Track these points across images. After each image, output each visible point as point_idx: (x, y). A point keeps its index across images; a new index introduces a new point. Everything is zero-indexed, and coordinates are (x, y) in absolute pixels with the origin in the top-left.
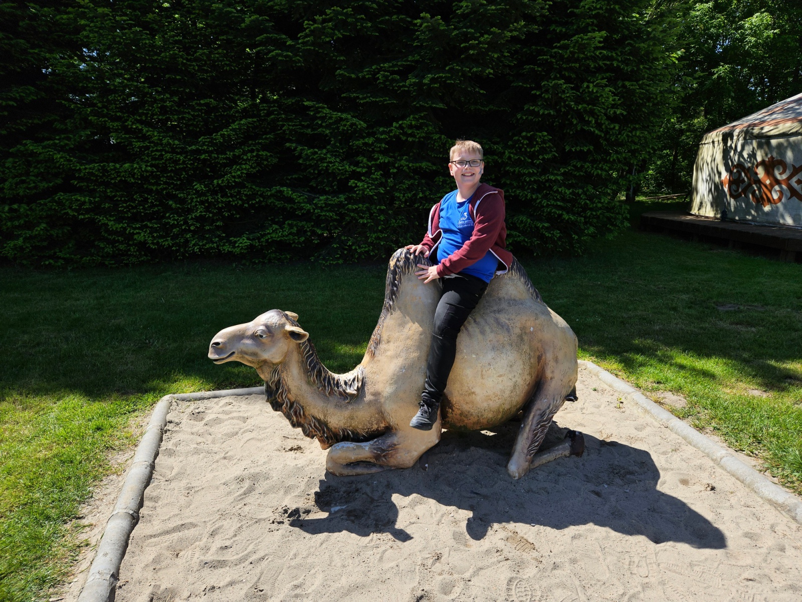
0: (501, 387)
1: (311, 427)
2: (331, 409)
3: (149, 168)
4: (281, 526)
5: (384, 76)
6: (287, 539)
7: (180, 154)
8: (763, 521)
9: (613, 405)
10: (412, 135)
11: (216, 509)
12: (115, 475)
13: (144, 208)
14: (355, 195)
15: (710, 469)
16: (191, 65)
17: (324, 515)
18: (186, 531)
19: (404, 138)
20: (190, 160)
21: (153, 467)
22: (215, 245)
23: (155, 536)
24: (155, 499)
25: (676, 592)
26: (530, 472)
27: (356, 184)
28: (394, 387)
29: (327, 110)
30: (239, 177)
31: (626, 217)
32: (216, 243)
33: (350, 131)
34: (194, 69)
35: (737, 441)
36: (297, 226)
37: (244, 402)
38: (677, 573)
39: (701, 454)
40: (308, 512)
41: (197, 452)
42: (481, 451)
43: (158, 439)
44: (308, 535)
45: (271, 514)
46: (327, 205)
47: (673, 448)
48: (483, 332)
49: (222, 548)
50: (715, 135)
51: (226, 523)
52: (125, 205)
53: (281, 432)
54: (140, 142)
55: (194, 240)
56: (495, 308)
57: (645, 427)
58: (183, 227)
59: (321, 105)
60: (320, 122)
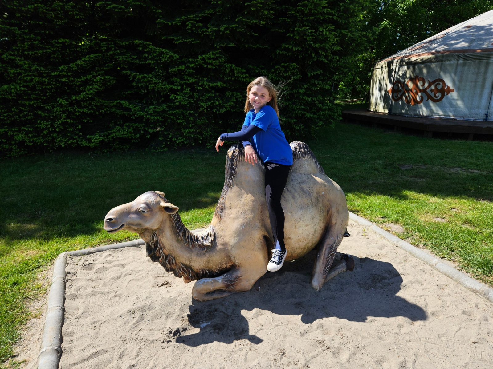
0: (307, 233)
1: (180, 270)
2: (194, 257)
3: (23, 89)
4: (170, 344)
5: (192, 23)
6: (176, 353)
7: (45, 77)
8: (470, 302)
9: (360, 235)
10: (212, 64)
11: (119, 337)
12: (36, 319)
13: (19, 117)
14: (172, 104)
15: (429, 271)
16: (49, 14)
17: (197, 331)
18: (100, 356)
19: (205, 66)
20: (52, 81)
21: (63, 309)
22: (75, 141)
23: (77, 364)
24: (71, 334)
25: (436, 357)
26: (325, 284)
27: (175, 97)
28: (237, 239)
29: (152, 46)
30: (91, 94)
31: (340, 114)
32: (76, 139)
33: (168, 62)
34: (52, 17)
35: (440, 252)
36: (132, 126)
37: (120, 253)
38: (433, 343)
39: (422, 262)
40: (185, 330)
41: (94, 294)
42: (292, 274)
43: (63, 287)
44: (190, 348)
45: (160, 336)
46: (154, 112)
47: (404, 259)
48: (294, 198)
49: (130, 367)
50: (383, 63)
51: (128, 346)
52: (5, 115)
53: (152, 273)
54: (13, 69)
55: (59, 138)
56: (299, 181)
57: (383, 247)
58: (50, 129)
59: (148, 43)
60: (147, 56)
